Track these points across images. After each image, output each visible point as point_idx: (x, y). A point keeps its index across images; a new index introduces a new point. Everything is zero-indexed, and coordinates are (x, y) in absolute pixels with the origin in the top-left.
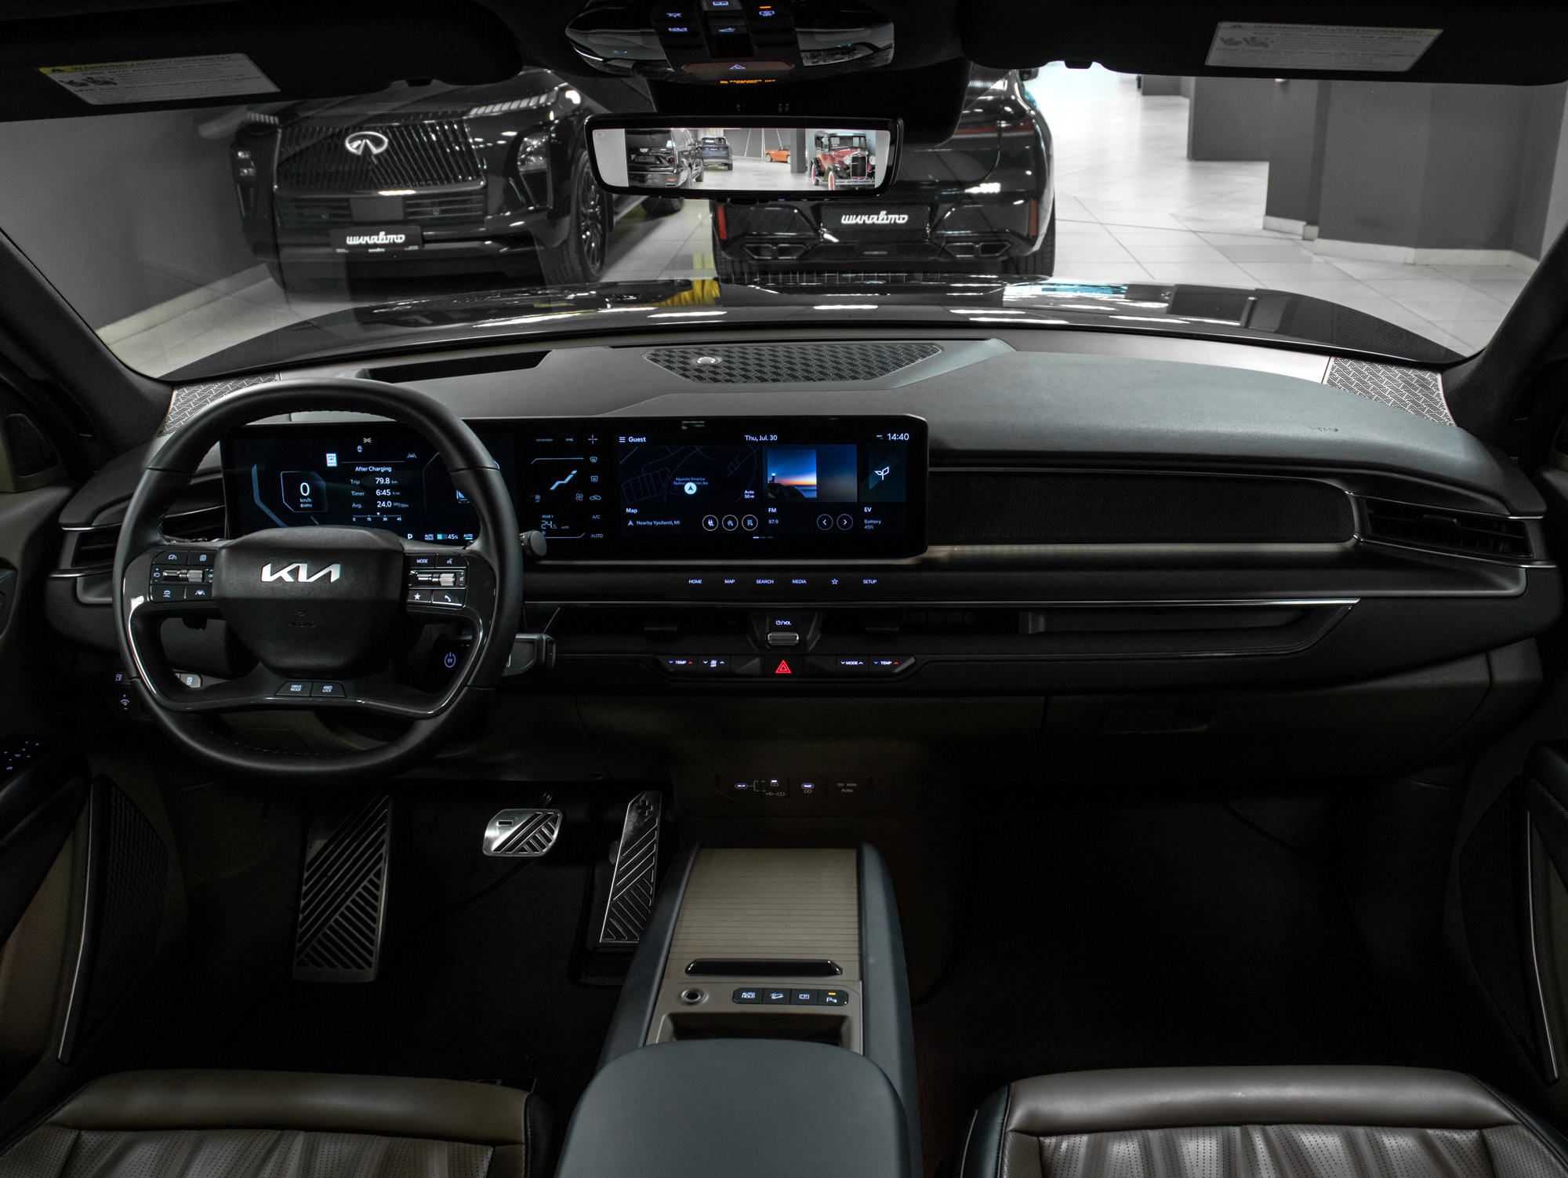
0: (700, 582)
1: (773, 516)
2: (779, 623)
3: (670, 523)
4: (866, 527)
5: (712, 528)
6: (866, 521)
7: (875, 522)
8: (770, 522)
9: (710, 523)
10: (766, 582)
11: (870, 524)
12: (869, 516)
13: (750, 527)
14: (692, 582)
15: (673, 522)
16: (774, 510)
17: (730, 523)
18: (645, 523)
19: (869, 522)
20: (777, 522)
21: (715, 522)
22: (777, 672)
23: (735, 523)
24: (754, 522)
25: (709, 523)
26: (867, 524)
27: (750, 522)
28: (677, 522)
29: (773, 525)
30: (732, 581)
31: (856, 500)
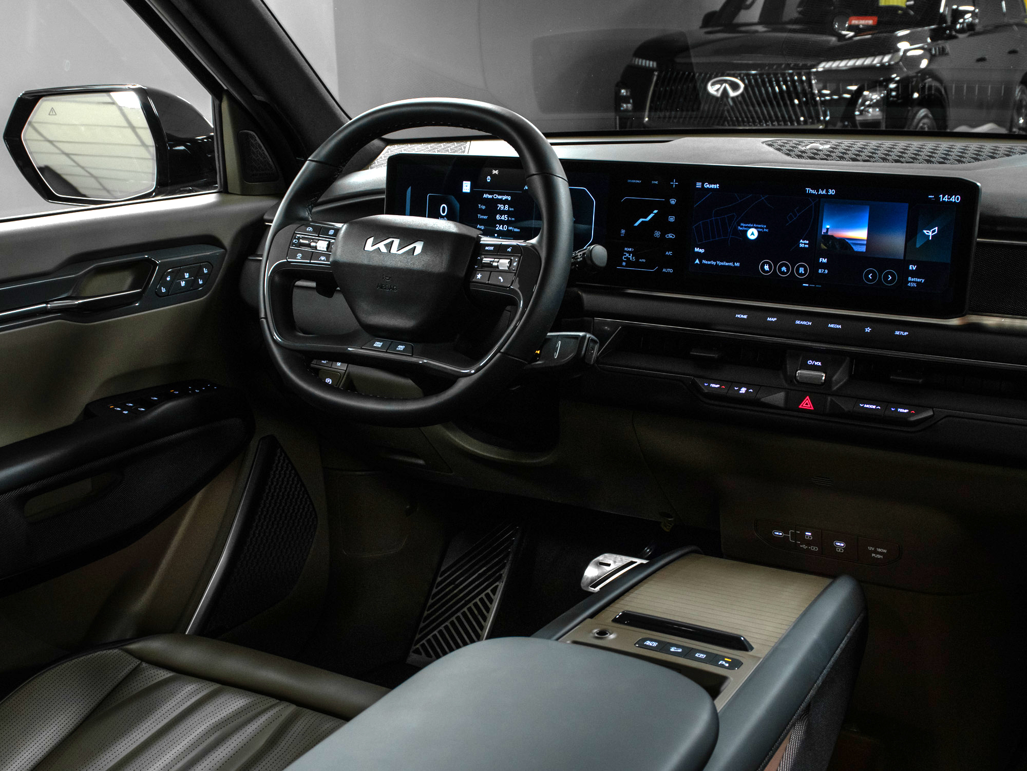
0: (745, 317)
1: (823, 266)
2: (810, 362)
3: (731, 264)
4: (909, 285)
5: (767, 272)
6: (910, 279)
7: (919, 280)
8: (820, 271)
9: (766, 267)
10: (805, 323)
11: (913, 282)
12: (914, 274)
13: (801, 275)
14: (739, 316)
15: (734, 264)
16: (825, 261)
17: (784, 269)
18: (709, 263)
19: (913, 280)
20: (826, 271)
21: (770, 267)
22: (800, 407)
23: (788, 270)
24: (806, 270)
25: (765, 267)
26: (911, 282)
27: (802, 270)
28: (737, 264)
29: (822, 274)
30: (774, 320)
31: (902, 258)
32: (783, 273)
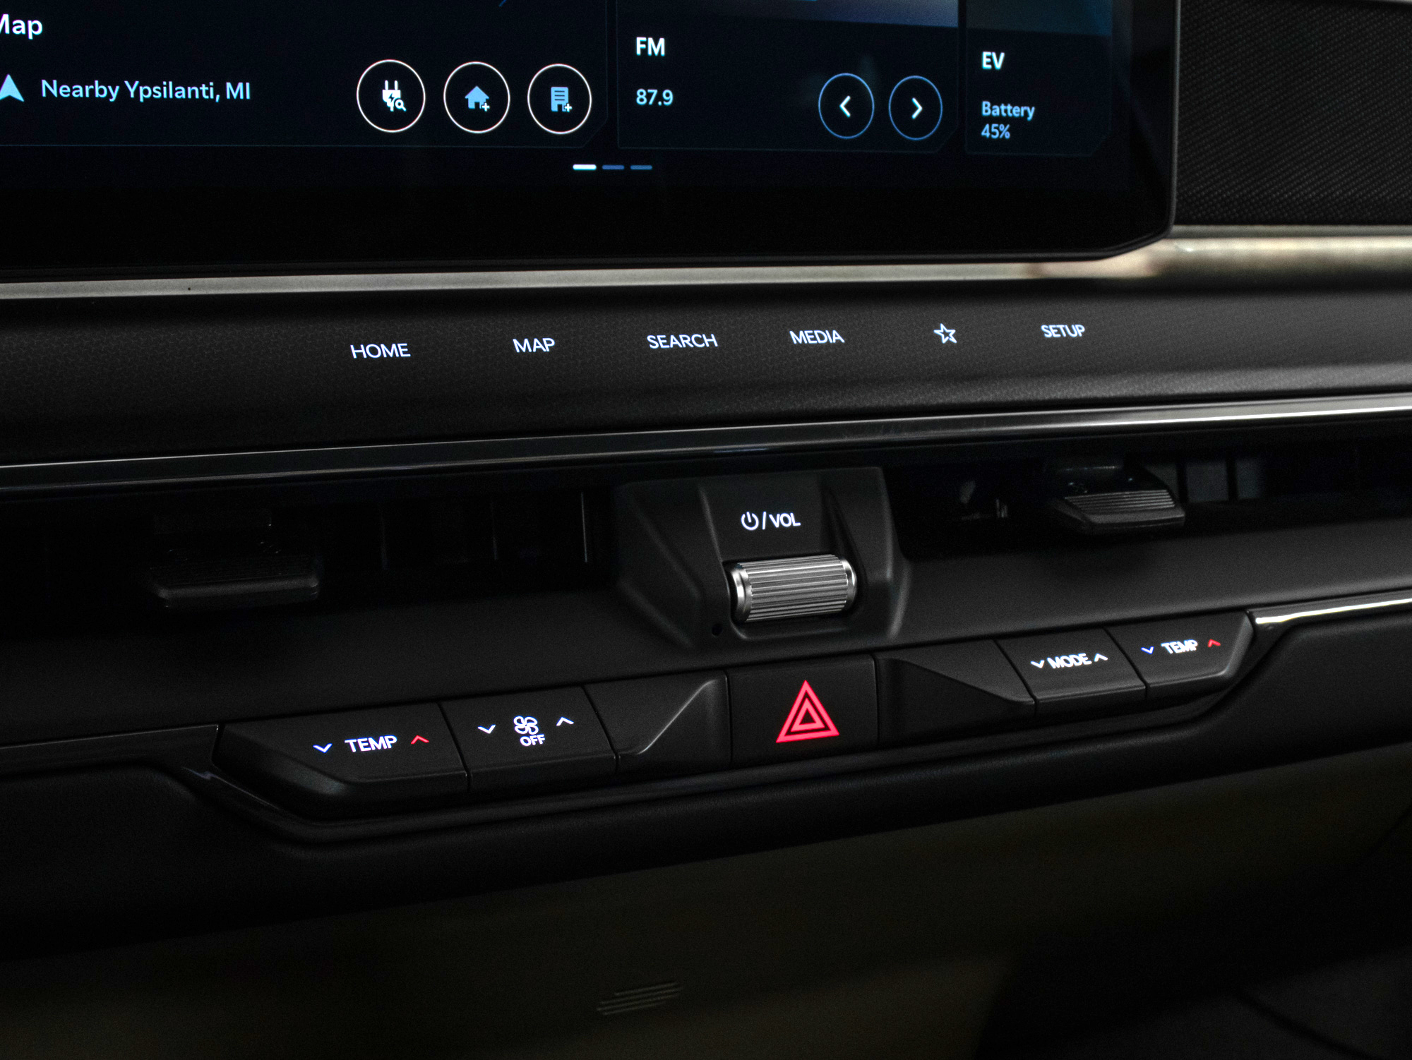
0: (399, 350)
1: (651, 71)
2: (750, 521)
3: (206, 91)
4: (985, 133)
5: (397, 118)
6: (986, 108)
7: (1017, 111)
8: (641, 97)
9: (392, 97)
10: (686, 341)
11: (1000, 120)
12: (998, 87)
13: (561, 120)
14: (365, 351)
15: (220, 90)
16: (658, 47)
17: (477, 97)
18: (79, 92)
19: (996, 111)
20: (669, 97)
21: (410, 95)
22: (782, 738)
23: (496, 99)
24: (577, 97)
25: (386, 94)
26: (991, 120)
27: (560, 98)
28: (239, 91)
29: (654, 110)
30: (546, 345)
31: (952, 21)
32: (477, 119)
